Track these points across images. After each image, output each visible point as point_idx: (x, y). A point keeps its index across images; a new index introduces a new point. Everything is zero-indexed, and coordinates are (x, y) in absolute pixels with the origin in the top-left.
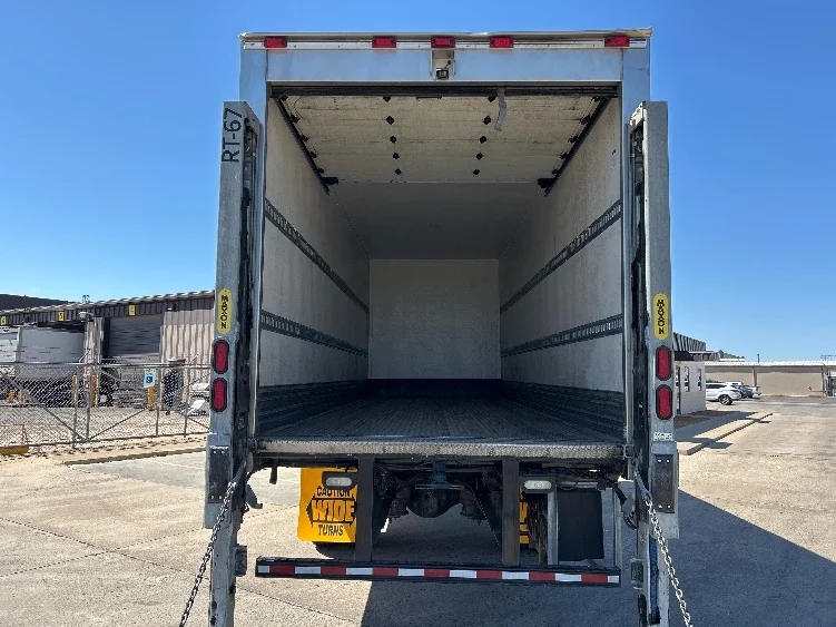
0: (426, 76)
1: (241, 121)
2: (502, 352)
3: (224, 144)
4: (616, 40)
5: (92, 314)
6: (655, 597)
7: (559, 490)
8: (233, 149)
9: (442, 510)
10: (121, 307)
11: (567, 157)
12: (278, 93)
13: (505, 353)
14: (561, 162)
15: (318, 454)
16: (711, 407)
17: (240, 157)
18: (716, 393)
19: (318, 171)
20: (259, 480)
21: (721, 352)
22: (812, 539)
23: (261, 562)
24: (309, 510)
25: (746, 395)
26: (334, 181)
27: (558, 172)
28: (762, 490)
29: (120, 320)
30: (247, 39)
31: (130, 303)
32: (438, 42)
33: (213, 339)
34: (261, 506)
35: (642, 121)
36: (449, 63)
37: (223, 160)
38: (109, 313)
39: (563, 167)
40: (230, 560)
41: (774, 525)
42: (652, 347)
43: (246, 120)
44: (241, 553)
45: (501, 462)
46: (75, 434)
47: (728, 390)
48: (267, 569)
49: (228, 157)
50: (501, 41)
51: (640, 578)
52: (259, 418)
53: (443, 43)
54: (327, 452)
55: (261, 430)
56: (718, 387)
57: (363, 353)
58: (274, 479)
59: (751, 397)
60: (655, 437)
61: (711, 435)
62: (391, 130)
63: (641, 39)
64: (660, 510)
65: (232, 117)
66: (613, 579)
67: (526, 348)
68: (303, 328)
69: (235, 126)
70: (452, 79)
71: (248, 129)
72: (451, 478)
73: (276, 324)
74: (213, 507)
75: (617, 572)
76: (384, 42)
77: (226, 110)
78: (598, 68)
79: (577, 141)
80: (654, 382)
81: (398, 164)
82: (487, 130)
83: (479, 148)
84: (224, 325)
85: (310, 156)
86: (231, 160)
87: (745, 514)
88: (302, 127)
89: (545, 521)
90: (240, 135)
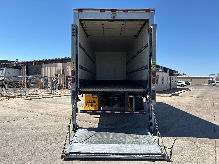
0: (110, 18)
1: (75, 28)
2: (126, 74)
3: (72, 32)
4: (148, 11)
5: (23, 65)
6: (151, 115)
7: (136, 98)
8: (74, 33)
9: (113, 105)
10: (31, 63)
11: (140, 31)
12: (80, 20)
13: (127, 74)
14: (138, 32)
15: (91, 91)
16: (178, 87)
17: (75, 35)
18: (181, 84)
19: (86, 34)
20: (80, 96)
21: (183, 74)
22: (190, 111)
23: (81, 111)
24: (87, 105)
25: (188, 84)
26: (90, 36)
27: (138, 34)
28: (183, 103)
29: (31, 66)
30: (74, 10)
31: (33, 62)
32: (113, 11)
33: (71, 70)
34: (80, 101)
35: (152, 28)
36: (115, 15)
37: (72, 36)
38: (27, 64)
39: (139, 33)
40: (76, 110)
41: (183, 109)
42: (152, 71)
43: (76, 27)
44: (77, 109)
45: (125, 92)
46: (26, 93)
47: (183, 83)
48: (82, 112)
49: (73, 35)
50: (125, 11)
51: (149, 112)
52: (79, 85)
53: (114, 11)
54: (93, 91)
55: (80, 87)
56: (181, 82)
57: (95, 74)
58: (82, 96)
59: (189, 85)
60: (152, 87)
61: (176, 93)
62: (103, 26)
63: (153, 10)
64: (153, 100)
65: (73, 27)
66: (145, 113)
67: (130, 73)
68: (86, 69)
69: (74, 29)
70: (116, 18)
71: (76, 29)
72: (115, 96)
73: (81, 68)
74: (73, 100)
75: (145, 112)
76: (102, 11)
77: (72, 26)
78: (145, 16)
79: (142, 28)
80: (152, 77)
81: (104, 32)
82: (122, 26)
83: (121, 30)
84: (73, 67)
85: (85, 31)
86: (74, 35)
87: (177, 107)
88: (84, 26)
89: (133, 104)
90: (75, 30)
